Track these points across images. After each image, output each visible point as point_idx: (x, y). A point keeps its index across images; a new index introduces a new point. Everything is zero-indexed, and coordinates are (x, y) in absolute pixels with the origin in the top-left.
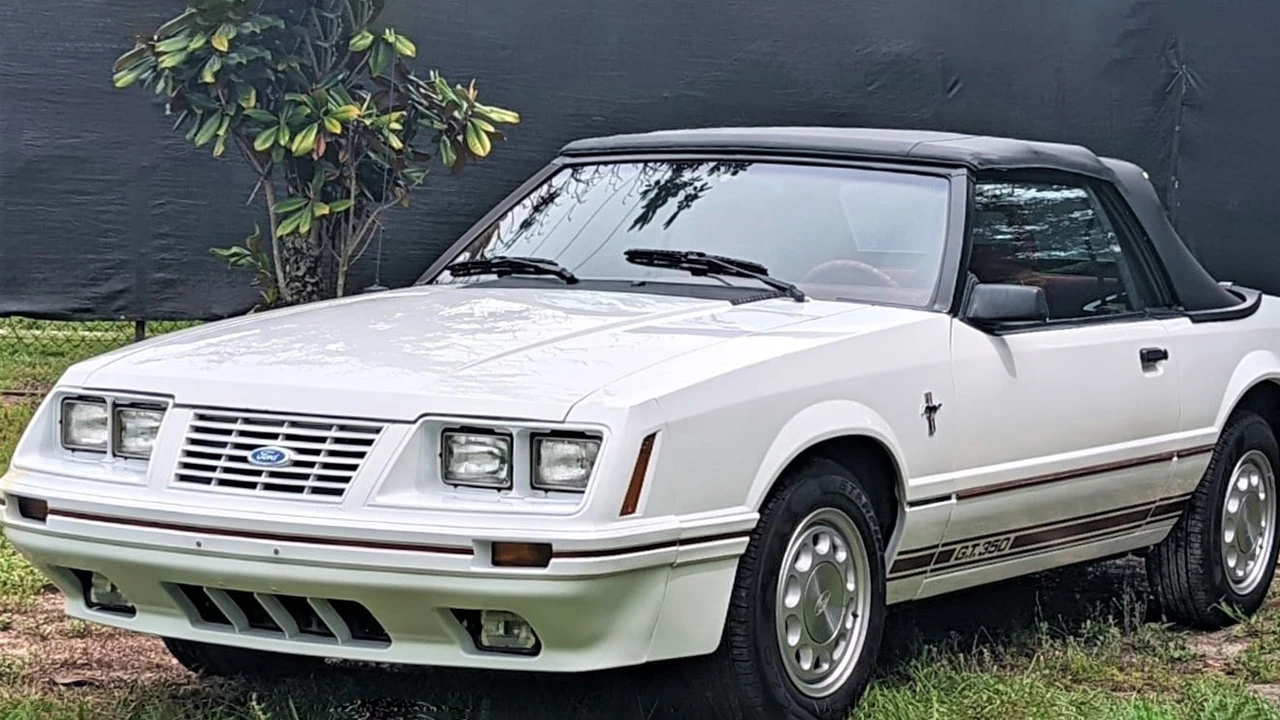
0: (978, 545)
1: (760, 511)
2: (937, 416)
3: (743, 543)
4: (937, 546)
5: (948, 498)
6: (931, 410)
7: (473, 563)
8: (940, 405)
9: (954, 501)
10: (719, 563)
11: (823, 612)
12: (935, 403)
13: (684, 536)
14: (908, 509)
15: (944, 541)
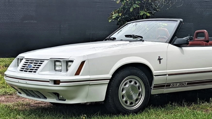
0: (177, 84)
1: (112, 76)
2: (161, 61)
3: (108, 81)
4: (165, 84)
5: (166, 75)
6: (160, 59)
7: (49, 84)
8: (162, 59)
9: (167, 75)
10: (102, 85)
11: (132, 95)
12: (161, 58)
13: (91, 79)
14: (154, 77)
15: (166, 83)
